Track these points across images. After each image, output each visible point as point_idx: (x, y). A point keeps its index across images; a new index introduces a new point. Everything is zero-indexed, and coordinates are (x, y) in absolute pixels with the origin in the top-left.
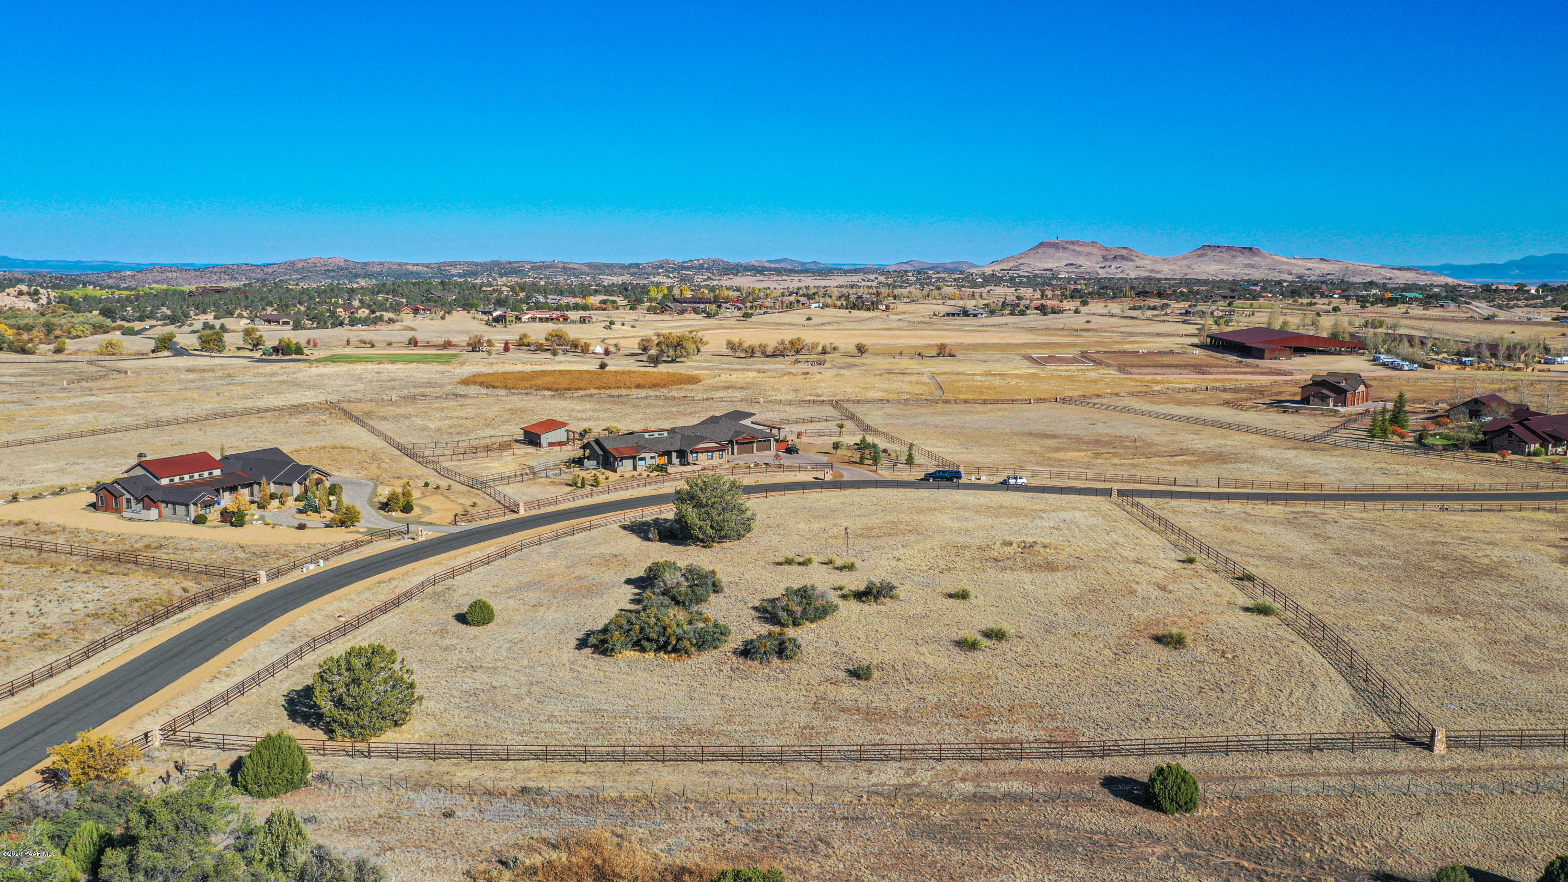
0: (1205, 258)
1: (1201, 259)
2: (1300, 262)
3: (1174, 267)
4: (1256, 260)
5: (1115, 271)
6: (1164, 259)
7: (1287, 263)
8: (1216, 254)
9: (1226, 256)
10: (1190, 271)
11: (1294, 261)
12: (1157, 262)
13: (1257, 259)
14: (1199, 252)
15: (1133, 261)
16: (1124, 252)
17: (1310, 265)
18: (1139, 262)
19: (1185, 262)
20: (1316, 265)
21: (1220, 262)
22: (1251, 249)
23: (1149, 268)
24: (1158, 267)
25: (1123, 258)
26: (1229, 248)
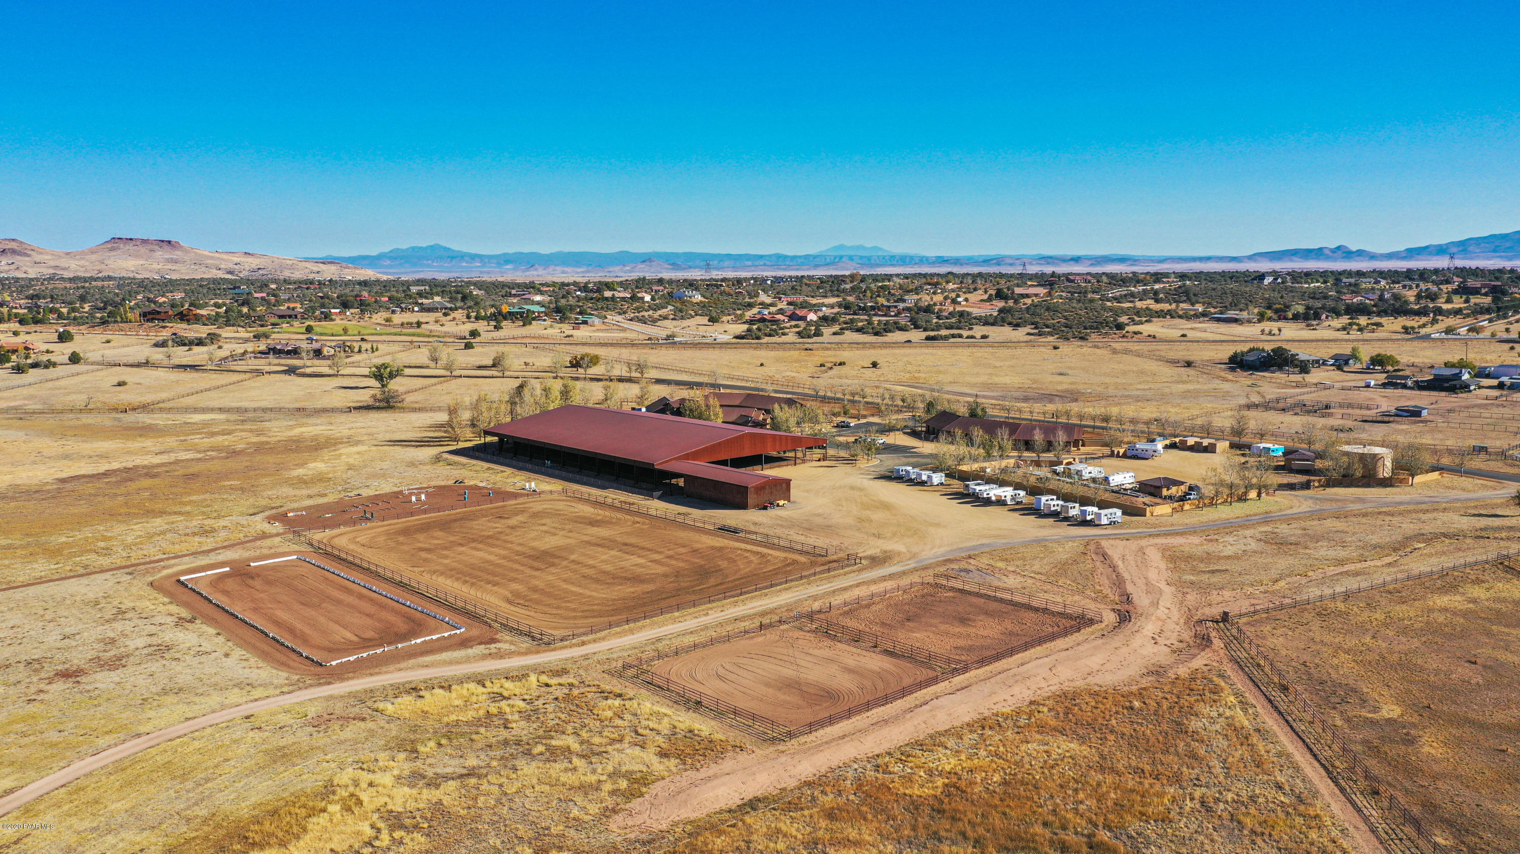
0: (119, 252)
1: (113, 253)
2: (224, 256)
3: (82, 262)
4: (177, 254)
5: (7, 268)
6: (68, 254)
7: (212, 258)
8: (130, 247)
9: (143, 250)
10: (103, 267)
11: (217, 255)
12: (60, 257)
13: (179, 253)
14: (110, 246)
15: (29, 256)
16: (13, 245)
17: (236, 260)
18: (38, 258)
19: (94, 257)
20: (243, 259)
21: (137, 256)
22: (169, 242)
23: (52, 263)
24: (63, 263)
25: (14, 252)
26: (145, 242)
